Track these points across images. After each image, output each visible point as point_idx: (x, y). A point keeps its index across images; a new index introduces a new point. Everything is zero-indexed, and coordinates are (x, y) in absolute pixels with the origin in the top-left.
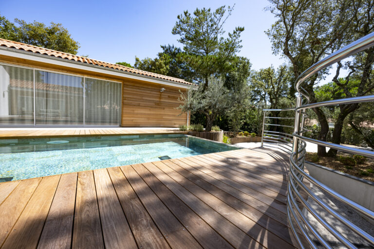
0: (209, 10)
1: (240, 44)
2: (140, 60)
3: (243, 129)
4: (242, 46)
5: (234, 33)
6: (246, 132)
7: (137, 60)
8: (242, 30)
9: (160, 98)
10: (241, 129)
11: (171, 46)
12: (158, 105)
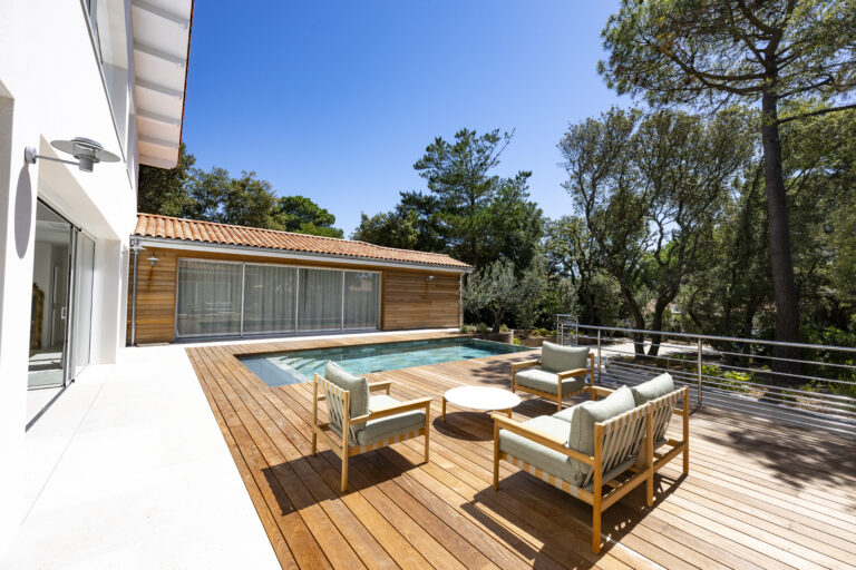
0: (474, 133)
1: (527, 192)
2: (370, 217)
3: (538, 324)
4: (529, 195)
5: (517, 178)
6: (544, 330)
7: (364, 218)
8: (528, 175)
9: (426, 288)
10: (535, 325)
11: (418, 192)
12: (425, 299)
